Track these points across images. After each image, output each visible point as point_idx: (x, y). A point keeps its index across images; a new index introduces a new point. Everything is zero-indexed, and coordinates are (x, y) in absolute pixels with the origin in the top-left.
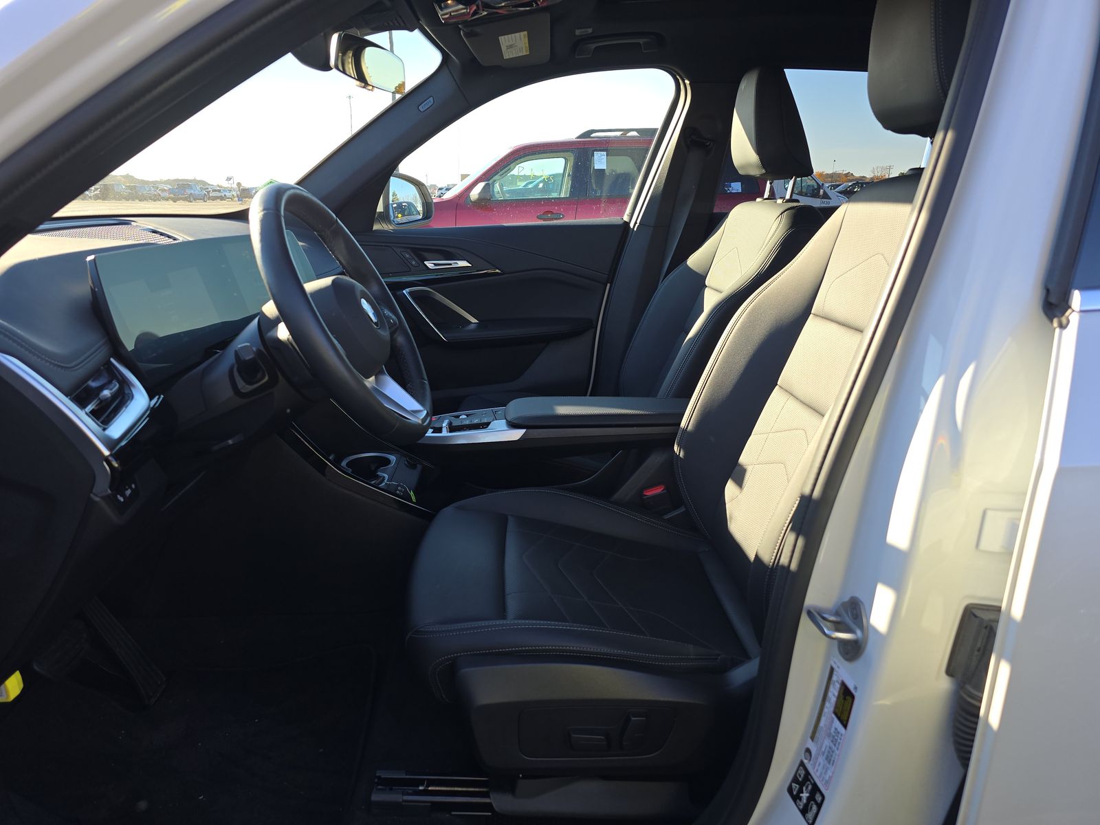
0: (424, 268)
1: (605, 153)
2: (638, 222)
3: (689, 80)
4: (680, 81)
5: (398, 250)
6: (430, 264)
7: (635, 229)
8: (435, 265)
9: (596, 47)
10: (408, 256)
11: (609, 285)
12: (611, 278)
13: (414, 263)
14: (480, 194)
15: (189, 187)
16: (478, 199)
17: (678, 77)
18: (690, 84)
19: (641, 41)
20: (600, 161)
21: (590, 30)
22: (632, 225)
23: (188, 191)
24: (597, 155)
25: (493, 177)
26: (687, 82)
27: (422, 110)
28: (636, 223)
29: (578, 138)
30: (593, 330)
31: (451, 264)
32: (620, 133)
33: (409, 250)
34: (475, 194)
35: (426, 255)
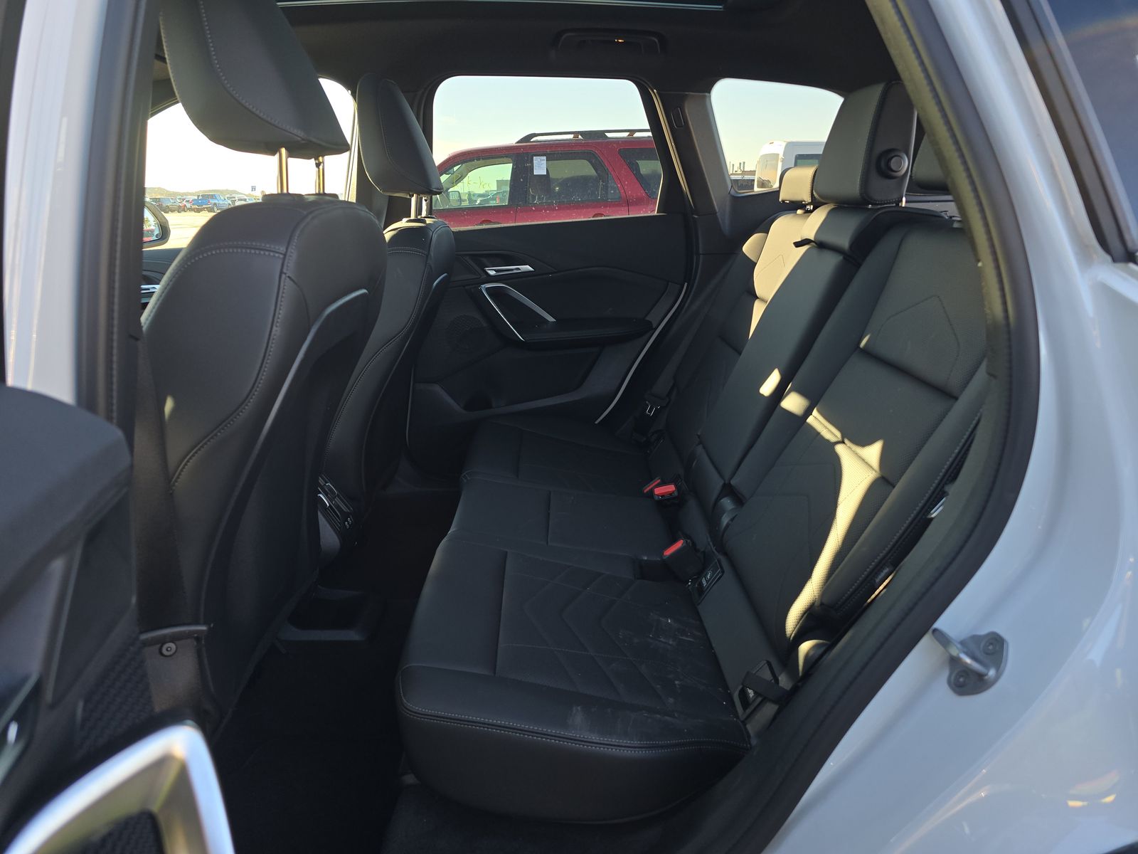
1: (545, 158)
15: (213, 197)
20: (540, 166)
23: (213, 201)
24: (536, 160)
29: (518, 142)
31: (149, 289)
32: (571, 136)
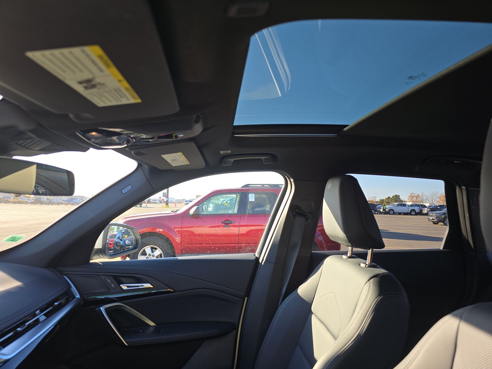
0: (121, 290)
1: (254, 194)
2: (265, 259)
3: (293, 179)
4: (288, 179)
5: (103, 278)
6: (124, 287)
7: (263, 264)
8: (128, 287)
9: (235, 160)
10: (109, 281)
11: (246, 298)
12: (248, 294)
13: (113, 286)
14: (194, 212)
16: (193, 214)
17: (286, 177)
18: (294, 181)
19: (263, 158)
21: (229, 152)
22: (260, 261)
23: (74, 201)
25: (203, 202)
26: (292, 180)
27: (124, 193)
28: (263, 260)
30: (235, 331)
31: (138, 286)
32: (261, 186)
33: (111, 278)
34: (192, 212)
35: (123, 279)
